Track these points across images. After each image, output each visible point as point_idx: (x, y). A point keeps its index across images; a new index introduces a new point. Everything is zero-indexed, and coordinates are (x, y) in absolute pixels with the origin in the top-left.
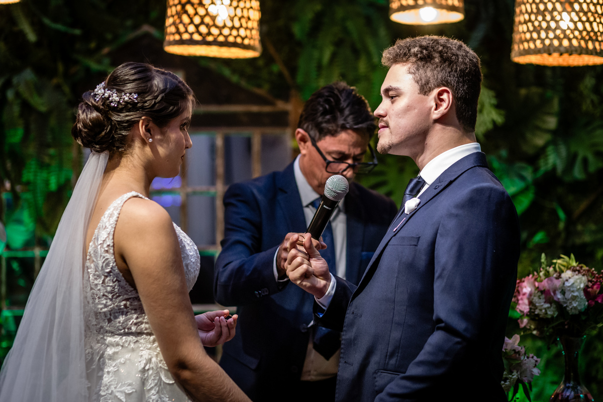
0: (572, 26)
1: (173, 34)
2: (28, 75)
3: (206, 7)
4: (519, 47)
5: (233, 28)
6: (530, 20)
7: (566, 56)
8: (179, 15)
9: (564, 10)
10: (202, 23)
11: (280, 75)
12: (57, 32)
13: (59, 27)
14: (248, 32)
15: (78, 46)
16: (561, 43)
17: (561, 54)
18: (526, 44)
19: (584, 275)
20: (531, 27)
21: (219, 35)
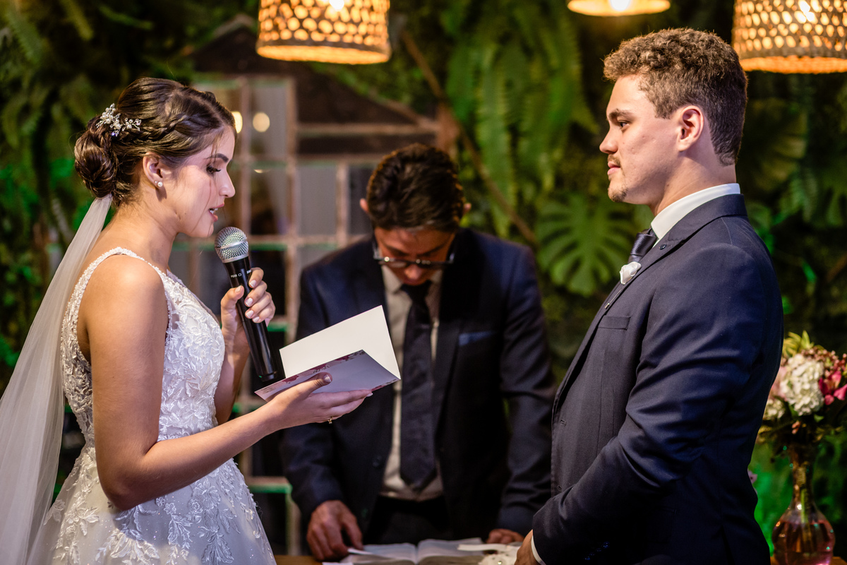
0: (813, 19)
1: (270, 32)
2: (81, 84)
4: (740, 48)
5: (351, 21)
6: (756, 11)
7: (807, 59)
8: (278, 5)
11: (425, 83)
12: (120, 26)
13: (123, 18)
14: (371, 29)
15: (149, 44)
16: (798, 41)
17: (800, 57)
18: (749, 44)
19: (820, 361)
20: (757, 21)
21: (331, 33)
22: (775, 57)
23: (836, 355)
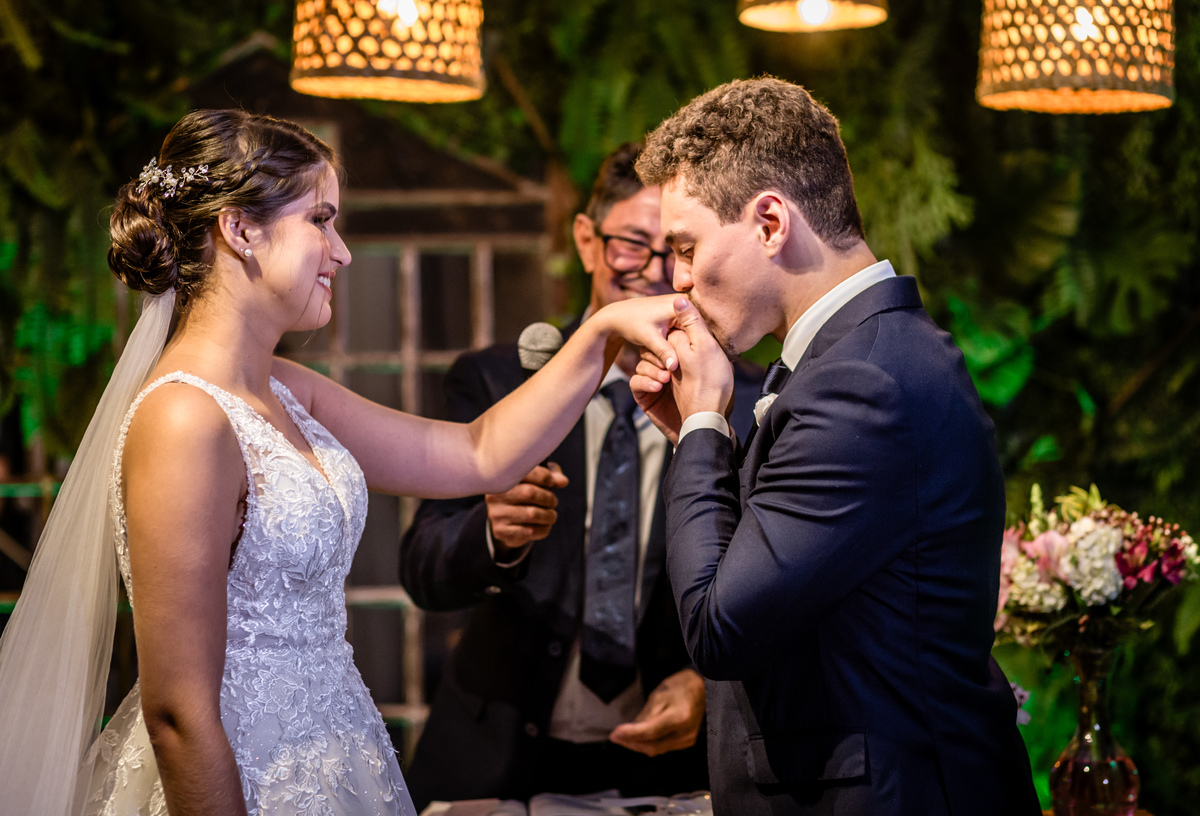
0: (1097, 35)
1: (309, 56)
2: (25, 135)
3: (373, 2)
4: (992, 76)
5: (427, 42)
6: (1013, 24)
7: (1086, 93)
8: (320, 17)
9: (1081, 1)
10: (366, 33)
11: (528, 131)
12: (83, 48)
13: (86, 38)
14: (457, 52)
15: (124, 75)
16: (1074, 69)
17: (1076, 89)
18: (1005, 71)
19: (1116, 527)
20: (1015, 37)
21: (399, 58)
22: (1041, 91)
23: (1139, 517)
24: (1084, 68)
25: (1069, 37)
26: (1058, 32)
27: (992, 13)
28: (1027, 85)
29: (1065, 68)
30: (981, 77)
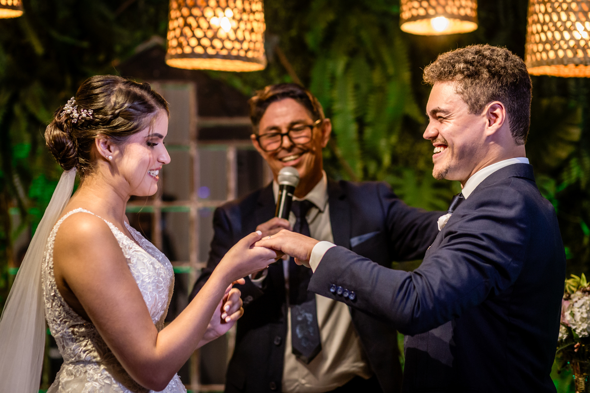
0: (587, 37)
1: (175, 48)
3: (208, 19)
4: (531, 58)
5: (236, 40)
6: (543, 31)
7: (582, 67)
8: (181, 28)
9: (578, 20)
12: (65, 45)
13: (67, 39)
14: (252, 46)
15: (87, 58)
16: (576, 54)
17: (577, 65)
18: (538, 55)
20: (543, 38)
21: (222, 49)
22: (558, 65)
24: (580, 54)
25: (572, 38)
26: (567, 35)
27: (532, 25)
28: (550, 63)
29: (570, 54)
30: (526, 59)
